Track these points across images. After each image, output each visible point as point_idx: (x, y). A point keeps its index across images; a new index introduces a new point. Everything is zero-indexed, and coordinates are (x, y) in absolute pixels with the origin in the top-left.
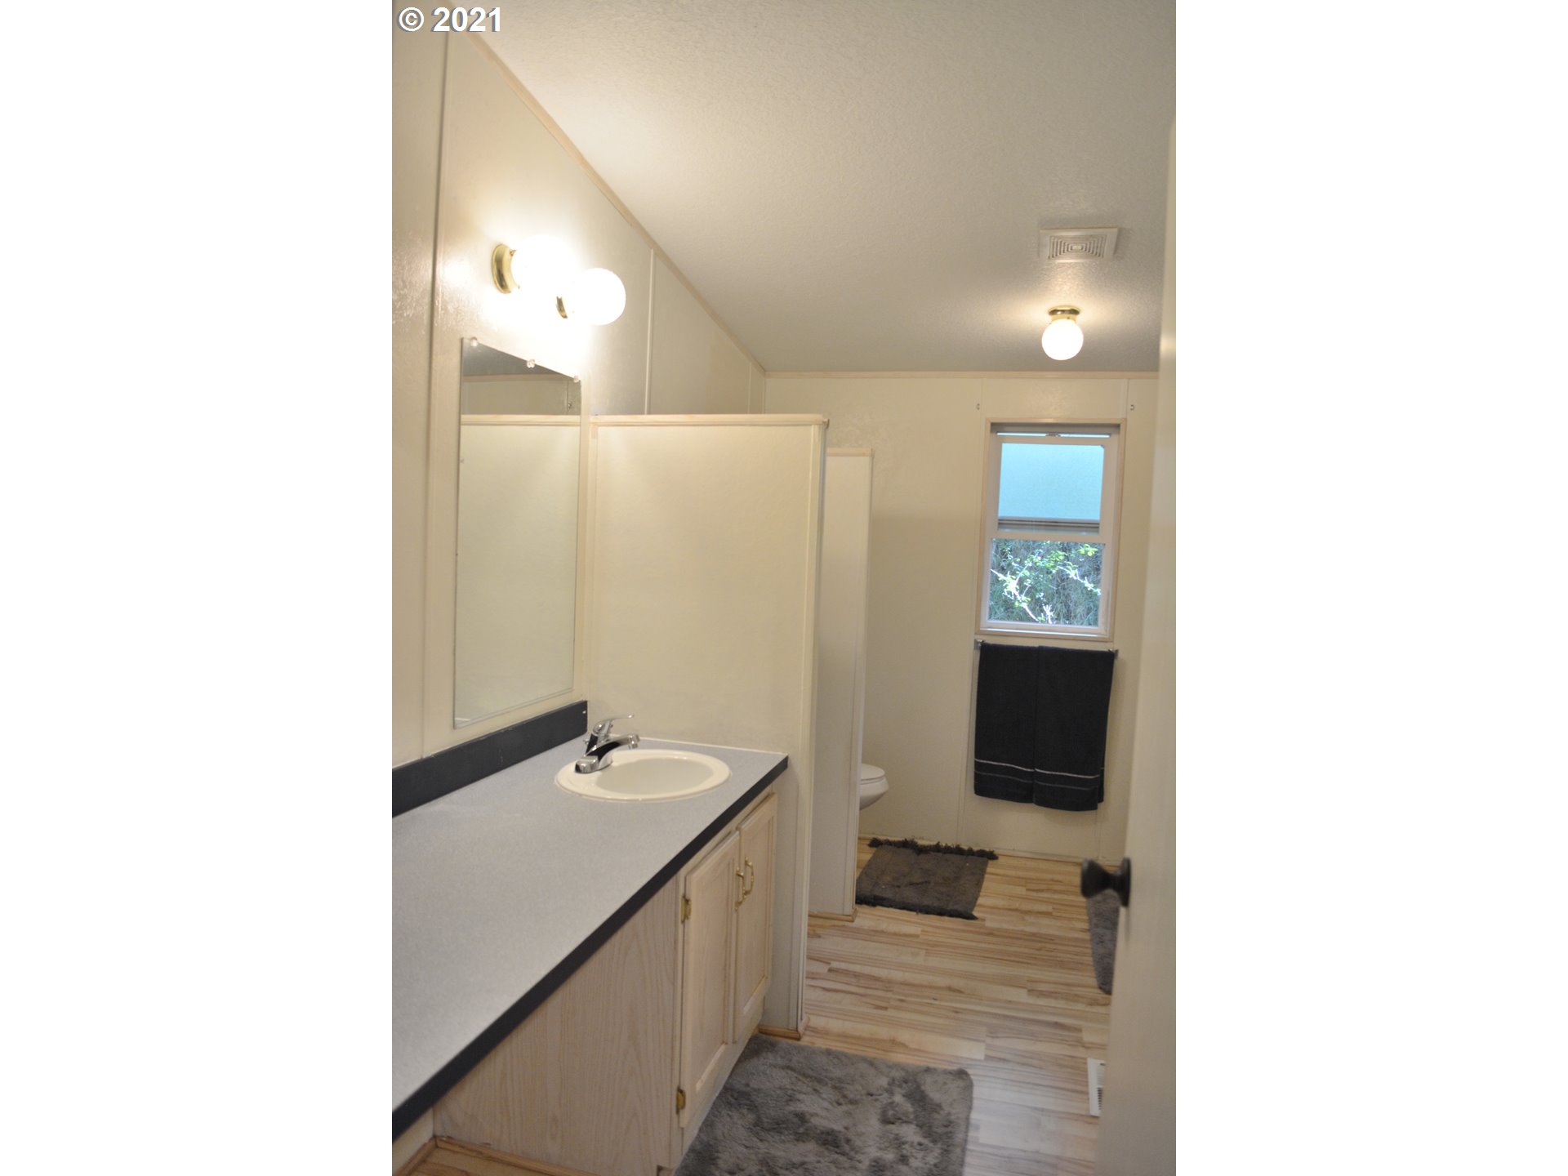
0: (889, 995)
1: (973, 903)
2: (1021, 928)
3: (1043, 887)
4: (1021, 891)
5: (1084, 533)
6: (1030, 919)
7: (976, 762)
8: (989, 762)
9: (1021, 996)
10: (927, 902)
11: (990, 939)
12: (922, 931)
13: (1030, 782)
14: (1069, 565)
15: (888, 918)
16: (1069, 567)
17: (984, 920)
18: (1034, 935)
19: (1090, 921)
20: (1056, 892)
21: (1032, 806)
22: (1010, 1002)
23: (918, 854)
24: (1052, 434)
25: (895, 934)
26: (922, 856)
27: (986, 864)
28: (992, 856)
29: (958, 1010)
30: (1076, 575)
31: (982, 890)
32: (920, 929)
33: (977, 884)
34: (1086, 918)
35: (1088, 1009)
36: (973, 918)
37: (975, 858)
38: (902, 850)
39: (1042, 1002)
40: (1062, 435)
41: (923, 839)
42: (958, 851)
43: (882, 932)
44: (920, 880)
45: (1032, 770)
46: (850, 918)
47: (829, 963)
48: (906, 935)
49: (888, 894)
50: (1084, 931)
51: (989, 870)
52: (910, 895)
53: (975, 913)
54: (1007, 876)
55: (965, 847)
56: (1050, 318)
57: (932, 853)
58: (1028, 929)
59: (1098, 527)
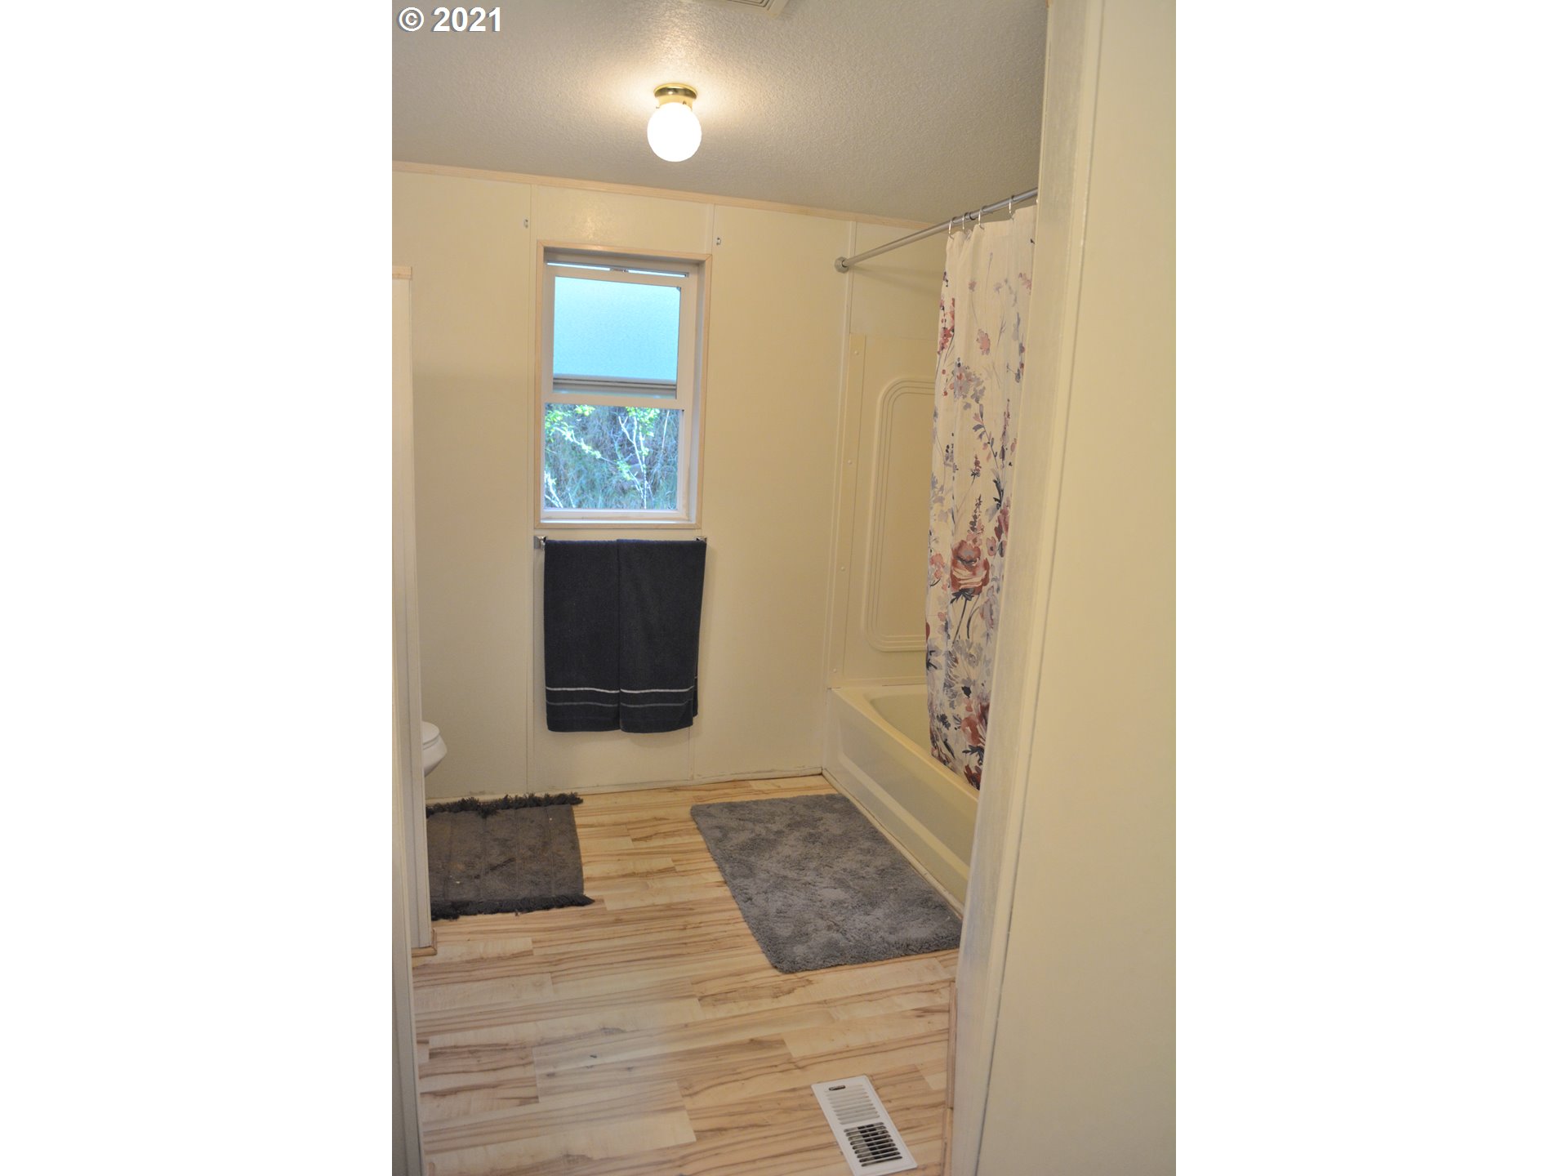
0: (530, 1071)
1: (578, 878)
2: (648, 901)
3: (649, 831)
4: (626, 844)
5: (658, 397)
6: (656, 883)
7: (547, 691)
8: (564, 689)
9: (693, 1012)
10: (524, 892)
11: (619, 928)
12: (534, 942)
13: (616, 705)
14: (565, 426)
15: (482, 932)
16: (565, 428)
17: (602, 901)
18: (669, 907)
19: (721, 868)
20: (666, 835)
21: (618, 734)
22: (686, 1026)
23: (485, 817)
24: (615, 268)
25: (500, 958)
26: (491, 819)
27: (570, 814)
28: (574, 800)
29: (631, 1065)
30: (572, 436)
31: (582, 851)
32: (529, 940)
33: (573, 848)
34: (714, 865)
35: (775, 1004)
36: (586, 902)
37: (555, 807)
38: (462, 815)
39: (722, 1011)
40: (630, 271)
41: (482, 793)
42: (533, 802)
43: (482, 960)
44: (502, 859)
45: (618, 692)
46: (431, 950)
47: (427, 1042)
48: (515, 956)
49: (468, 894)
50: (719, 885)
51: (578, 821)
52: (496, 886)
53: (588, 894)
54: (602, 825)
55: (540, 794)
56: (656, 101)
57: (500, 811)
58: (662, 900)
59: (675, 390)
